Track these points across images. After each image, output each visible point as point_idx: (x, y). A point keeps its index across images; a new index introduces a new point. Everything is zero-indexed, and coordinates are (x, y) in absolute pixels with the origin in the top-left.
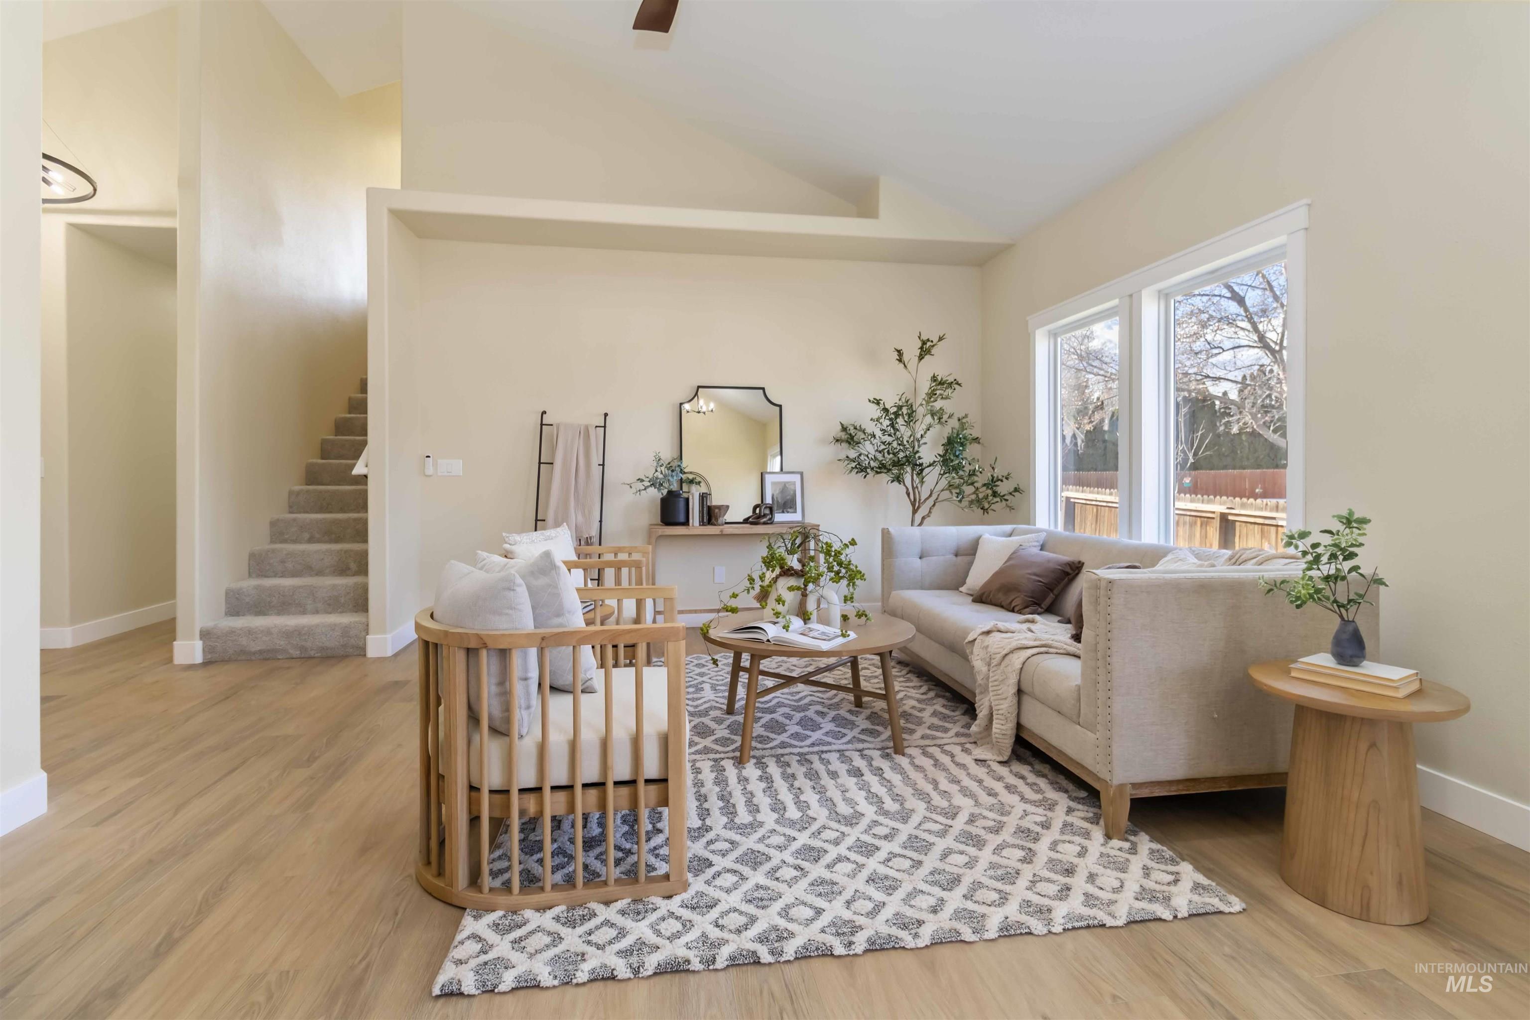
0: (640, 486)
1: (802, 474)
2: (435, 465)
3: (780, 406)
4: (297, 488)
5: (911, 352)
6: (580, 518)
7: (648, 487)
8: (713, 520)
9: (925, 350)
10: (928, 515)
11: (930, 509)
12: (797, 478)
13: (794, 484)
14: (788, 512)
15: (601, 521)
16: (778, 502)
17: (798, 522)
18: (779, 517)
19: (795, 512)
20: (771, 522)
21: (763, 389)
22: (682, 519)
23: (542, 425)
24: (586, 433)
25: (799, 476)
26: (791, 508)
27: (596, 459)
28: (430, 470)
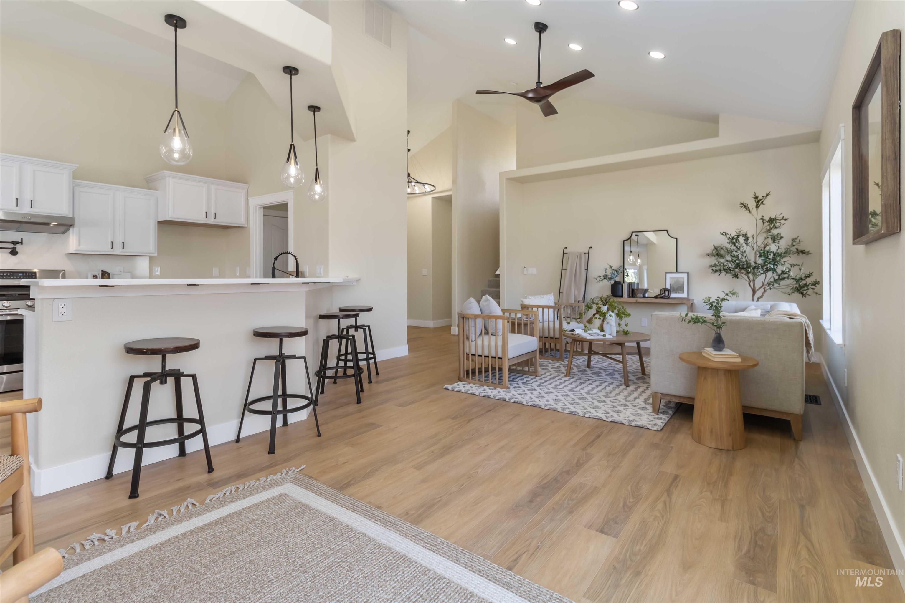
0: (599, 279)
1: (688, 273)
2: (527, 270)
3: (677, 239)
4: (490, 279)
5: (752, 204)
6: (576, 293)
7: (603, 279)
8: (634, 296)
9: (758, 202)
10: (761, 297)
11: (763, 293)
12: (685, 276)
13: (683, 278)
14: (679, 293)
15: (585, 294)
16: (673, 288)
17: (684, 298)
18: (673, 295)
19: (683, 292)
20: (668, 297)
21: (667, 231)
22: (620, 294)
23: (564, 253)
24: (580, 256)
25: (686, 274)
26: (681, 291)
27: (583, 268)
28: (525, 272)
